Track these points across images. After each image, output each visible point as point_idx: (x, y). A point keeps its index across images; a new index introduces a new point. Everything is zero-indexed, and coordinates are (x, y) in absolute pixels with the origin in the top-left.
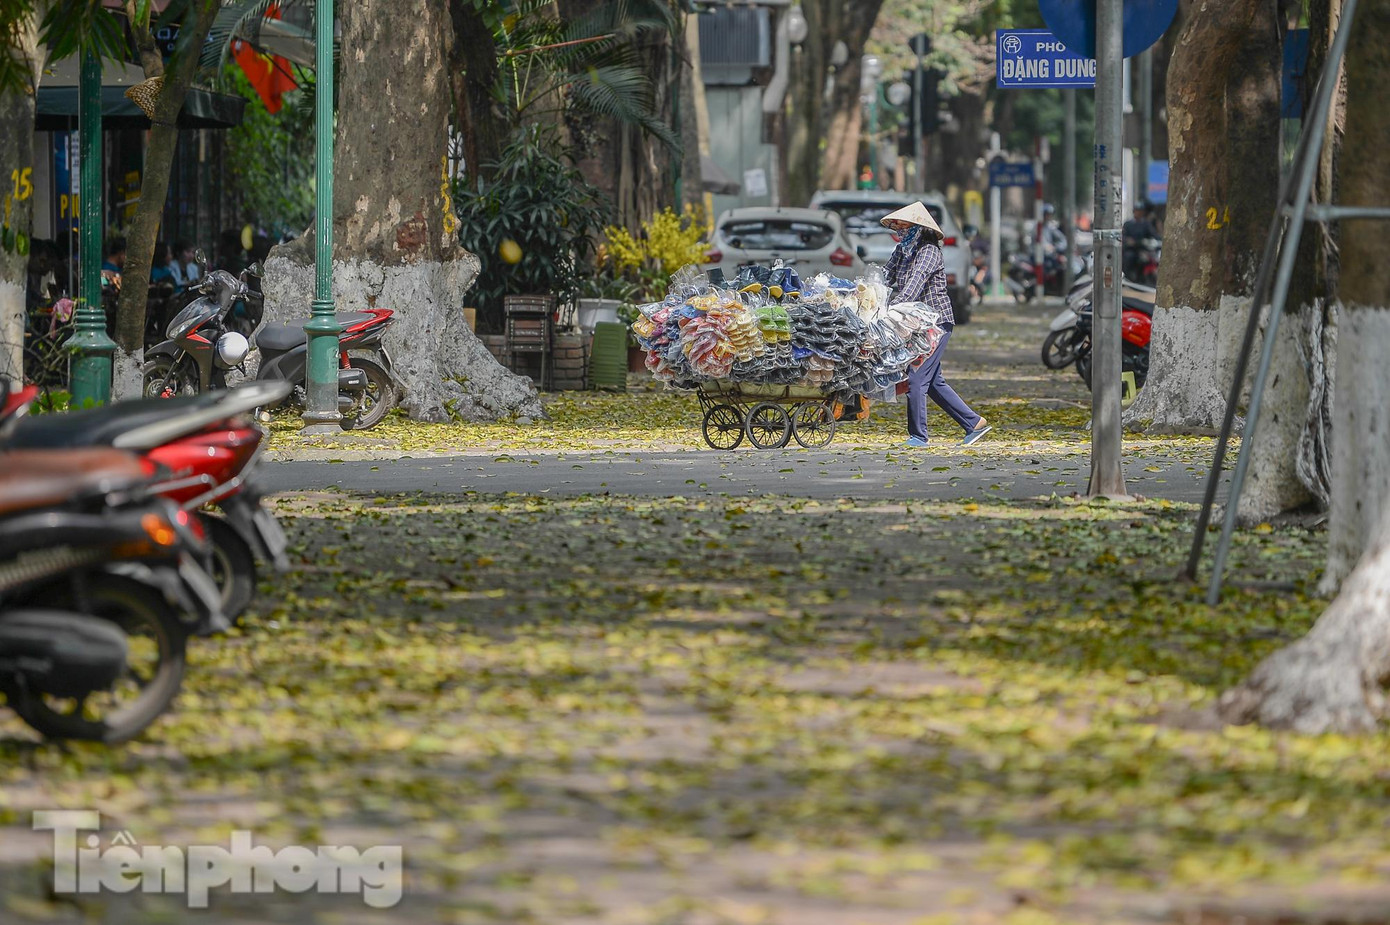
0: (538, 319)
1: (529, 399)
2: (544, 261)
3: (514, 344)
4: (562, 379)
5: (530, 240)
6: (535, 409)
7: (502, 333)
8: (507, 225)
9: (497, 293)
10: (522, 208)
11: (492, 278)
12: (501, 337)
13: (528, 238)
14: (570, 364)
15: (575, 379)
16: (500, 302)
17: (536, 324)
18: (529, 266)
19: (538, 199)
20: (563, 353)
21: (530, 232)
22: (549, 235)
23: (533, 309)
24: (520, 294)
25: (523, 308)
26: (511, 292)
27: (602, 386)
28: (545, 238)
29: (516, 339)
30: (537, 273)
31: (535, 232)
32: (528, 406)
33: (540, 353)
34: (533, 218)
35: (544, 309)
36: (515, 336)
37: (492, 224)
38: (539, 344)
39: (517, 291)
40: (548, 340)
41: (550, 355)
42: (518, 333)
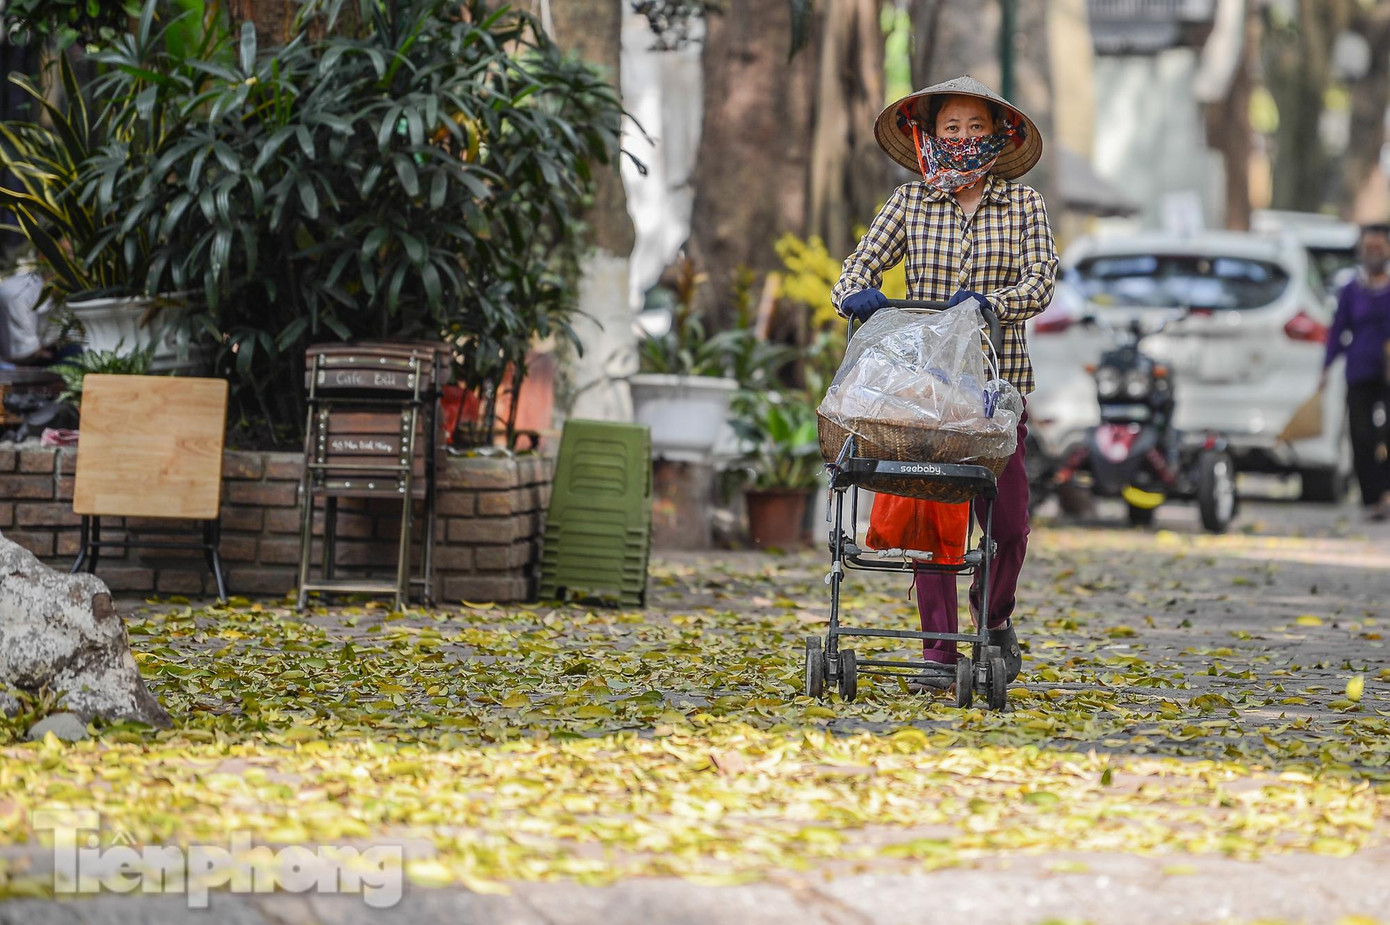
0: (397, 409)
1: (91, 654)
2: (415, 252)
3: (327, 476)
4: (464, 572)
5: (373, 192)
6: (114, 688)
7: (298, 448)
8: (309, 150)
9: (287, 340)
10: (354, 110)
11: (272, 296)
12: (298, 458)
13: (366, 187)
14: (483, 531)
15: (499, 571)
16: (296, 363)
17: (388, 423)
18: (375, 262)
19: (401, 85)
20: (465, 502)
21: (376, 172)
22: (426, 180)
23: (388, 381)
24: (351, 342)
25: (356, 379)
26: (327, 337)
27: (583, 590)
28: (413, 189)
29: (334, 464)
30: (397, 284)
31: (390, 171)
32: (88, 678)
33: (399, 501)
34: (384, 134)
35: (412, 382)
36: (328, 455)
37: (268, 149)
38: (395, 478)
39: (344, 334)
40: (420, 467)
41: (425, 508)
42: (337, 445)
